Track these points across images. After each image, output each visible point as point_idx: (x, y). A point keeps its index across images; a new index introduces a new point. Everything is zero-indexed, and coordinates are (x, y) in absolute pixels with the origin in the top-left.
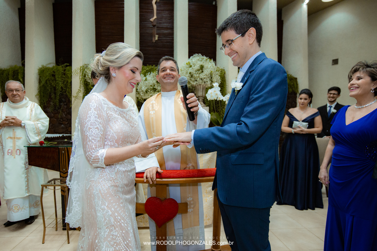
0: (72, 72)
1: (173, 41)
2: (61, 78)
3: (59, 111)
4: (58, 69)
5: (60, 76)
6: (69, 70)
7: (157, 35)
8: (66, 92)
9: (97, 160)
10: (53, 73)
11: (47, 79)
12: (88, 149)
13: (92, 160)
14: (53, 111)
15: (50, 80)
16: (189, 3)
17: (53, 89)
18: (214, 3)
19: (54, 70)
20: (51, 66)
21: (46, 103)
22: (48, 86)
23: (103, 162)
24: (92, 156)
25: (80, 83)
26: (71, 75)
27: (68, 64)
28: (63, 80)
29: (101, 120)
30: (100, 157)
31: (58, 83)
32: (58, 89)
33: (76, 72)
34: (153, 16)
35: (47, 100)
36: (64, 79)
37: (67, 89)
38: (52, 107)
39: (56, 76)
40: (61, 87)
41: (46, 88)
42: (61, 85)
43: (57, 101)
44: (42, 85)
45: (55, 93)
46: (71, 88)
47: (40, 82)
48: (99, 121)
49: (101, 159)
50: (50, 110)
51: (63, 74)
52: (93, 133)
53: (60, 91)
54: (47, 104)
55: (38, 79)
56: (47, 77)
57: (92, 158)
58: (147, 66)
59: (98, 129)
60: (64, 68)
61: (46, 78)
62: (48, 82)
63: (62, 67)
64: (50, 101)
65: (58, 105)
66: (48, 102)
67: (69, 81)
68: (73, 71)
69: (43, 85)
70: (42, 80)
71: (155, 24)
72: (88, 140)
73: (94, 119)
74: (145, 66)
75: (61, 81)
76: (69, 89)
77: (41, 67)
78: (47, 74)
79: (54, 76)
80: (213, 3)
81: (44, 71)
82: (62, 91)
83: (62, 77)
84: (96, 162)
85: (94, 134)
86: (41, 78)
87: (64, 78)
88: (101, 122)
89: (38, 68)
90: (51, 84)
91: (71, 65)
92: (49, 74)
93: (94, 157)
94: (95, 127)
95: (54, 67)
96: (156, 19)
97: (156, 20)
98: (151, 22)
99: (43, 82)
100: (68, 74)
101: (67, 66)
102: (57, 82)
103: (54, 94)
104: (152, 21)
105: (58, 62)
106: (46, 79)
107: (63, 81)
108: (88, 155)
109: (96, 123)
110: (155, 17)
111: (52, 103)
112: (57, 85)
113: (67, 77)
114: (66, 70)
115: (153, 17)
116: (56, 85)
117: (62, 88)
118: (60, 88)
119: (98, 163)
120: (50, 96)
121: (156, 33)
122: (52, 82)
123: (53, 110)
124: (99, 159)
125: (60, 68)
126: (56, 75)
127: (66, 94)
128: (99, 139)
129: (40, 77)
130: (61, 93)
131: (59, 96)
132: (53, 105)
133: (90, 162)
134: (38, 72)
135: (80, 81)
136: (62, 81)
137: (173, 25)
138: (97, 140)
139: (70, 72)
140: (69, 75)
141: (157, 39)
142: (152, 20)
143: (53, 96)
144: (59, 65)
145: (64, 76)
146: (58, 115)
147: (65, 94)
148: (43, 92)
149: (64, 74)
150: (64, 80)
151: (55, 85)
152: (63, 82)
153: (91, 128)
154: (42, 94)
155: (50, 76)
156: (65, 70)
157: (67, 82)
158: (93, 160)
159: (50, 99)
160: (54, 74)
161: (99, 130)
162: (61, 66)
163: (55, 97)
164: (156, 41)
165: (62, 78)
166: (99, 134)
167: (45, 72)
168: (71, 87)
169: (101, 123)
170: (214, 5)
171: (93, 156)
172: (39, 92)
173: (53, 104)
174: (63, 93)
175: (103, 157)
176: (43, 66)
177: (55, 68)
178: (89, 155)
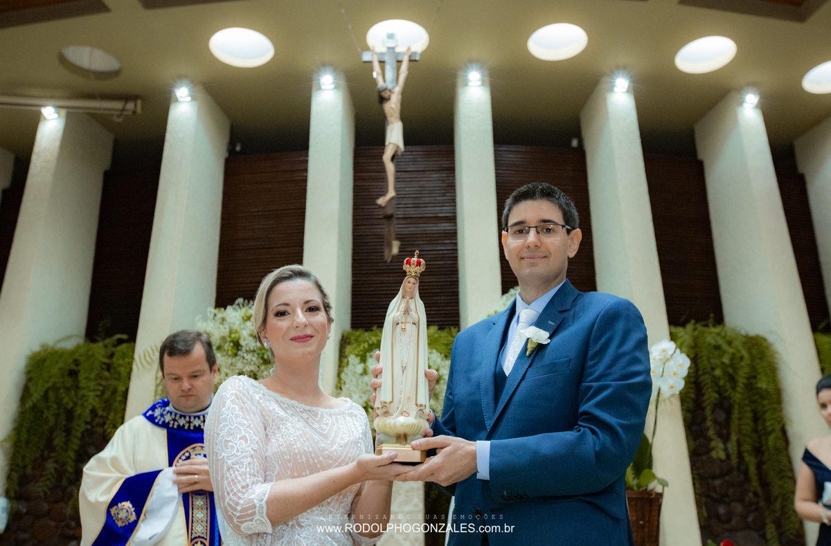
0: (132, 358)
1: (457, 253)
2: (96, 380)
3: (69, 490)
4: (90, 353)
5: (93, 376)
6: (124, 354)
7: (397, 239)
8: (104, 424)
9: (250, 512)
10: (73, 367)
11: (50, 384)
12: (228, 489)
13: (238, 514)
14: (48, 493)
15: (58, 389)
16: (494, 147)
17: (63, 417)
18: (575, 143)
19: (76, 356)
20: (69, 345)
21: (30, 466)
22: (48, 408)
23: (265, 513)
24: (237, 504)
25: (156, 391)
26: (128, 370)
27: (125, 337)
28: (100, 385)
29: (250, 422)
30: (256, 501)
31: (84, 396)
32: (80, 415)
33: (148, 358)
34: (384, 193)
35: (38, 455)
36: (104, 383)
37: (108, 414)
38: (49, 479)
39: (82, 376)
40: (90, 407)
41: (41, 416)
42: (92, 400)
43: (69, 456)
44: (29, 404)
45: (68, 431)
46: (124, 410)
47: (25, 394)
48: (246, 422)
49: (257, 505)
50: (40, 489)
51: (104, 367)
52: (236, 449)
53: (87, 423)
54: (34, 468)
55: (21, 386)
56: (53, 380)
57: (239, 508)
58: (372, 330)
59: (246, 440)
60: (111, 349)
61: (47, 382)
62: (51, 395)
63: (106, 346)
64: (44, 459)
65: (70, 469)
66: (39, 463)
67: (121, 388)
68: (136, 356)
69: (34, 407)
70: (32, 389)
71: (389, 211)
72: (225, 468)
73: (235, 422)
74: (366, 331)
75: (94, 390)
76: (116, 414)
77: (36, 348)
78: (54, 370)
79: (73, 374)
80: (570, 142)
81: (44, 360)
82: (92, 420)
83: (99, 377)
84: (248, 515)
85: (238, 451)
86: (30, 385)
87: (106, 378)
88: (250, 425)
89: (28, 353)
90: (59, 401)
91: (132, 338)
92: (60, 369)
93: (243, 505)
94: (239, 436)
95: (78, 347)
96: (393, 198)
97: (394, 202)
98: (380, 207)
99: (36, 396)
100: (121, 366)
101: (120, 342)
102: (81, 392)
103: (64, 434)
104: (383, 205)
105: (92, 333)
106: (47, 386)
107: (101, 388)
108: (228, 503)
109: (241, 427)
110: (391, 193)
111: (50, 466)
112: (80, 402)
113: (117, 376)
114: (117, 354)
115: (384, 195)
116: (75, 404)
117: (93, 412)
118: (88, 411)
119: (252, 520)
120: (50, 440)
121: (393, 235)
122: (64, 395)
123: (49, 489)
124: (254, 506)
125: (99, 350)
126: (82, 371)
127: (105, 431)
128: (249, 460)
129: (29, 380)
130: (87, 429)
131: (82, 439)
132: (53, 471)
133: (235, 520)
134: (26, 367)
135: (157, 386)
136: (98, 390)
137: (455, 209)
138: (245, 464)
139: (127, 360)
140: (122, 369)
141: (395, 250)
142: (381, 201)
143: (58, 441)
144: (93, 341)
145: (106, 374)
146: (64, 506)
147: (100, 430)
148: (29, 430)
149: (108, 367)
150: (104, 386)
151: (71, 405)
152: (99, 393)
153: (230, 441)
154: (24, 436)
155: (62, 376)
156: (112, 356)
157: (115, 392)
158: (240, 512)
159: (46, 453)
160: (76, 368)
161: (249, 442)
162: (100, 344)
163: (67, 443)
164: (394, 257)
165: (99, 381)
166: (250, 449)
167: (48, 363)
168: (122, 407)
169: (252, 426)
170: (574, 148)
171: (241, 502)
172: (15, 429)
173: (56, 469)
174: (94, 429)
175: (263, 500)
176: (45, 347)
177: (81, 351)
178: (231, 503)
